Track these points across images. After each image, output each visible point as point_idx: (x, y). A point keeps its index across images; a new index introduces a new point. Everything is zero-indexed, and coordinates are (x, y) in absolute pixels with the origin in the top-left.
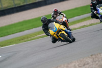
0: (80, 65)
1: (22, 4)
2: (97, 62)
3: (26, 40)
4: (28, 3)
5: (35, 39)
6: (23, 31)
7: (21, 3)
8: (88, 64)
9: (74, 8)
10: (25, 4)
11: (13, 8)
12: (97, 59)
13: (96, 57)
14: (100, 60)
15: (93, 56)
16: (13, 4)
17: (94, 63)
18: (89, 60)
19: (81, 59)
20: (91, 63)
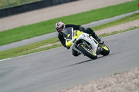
0: (100, 87)
1: (19, 4)
2: (123, 83)
3: (24, 52)
4: (27, 3)
5: (37, 51)
6: (21, 40)
7: (18, 2)
8: (110, 85)
9: (89, 10)
10: (23, 3)
11: (6, 10)
12: (122, 79)
13: (121, 77)
14: (127, 80)
15: (118, 75)
16: (7, 3)
17: (118, 84)
18: (112, 80)
19: (101, 79)
20: (115, 85)
